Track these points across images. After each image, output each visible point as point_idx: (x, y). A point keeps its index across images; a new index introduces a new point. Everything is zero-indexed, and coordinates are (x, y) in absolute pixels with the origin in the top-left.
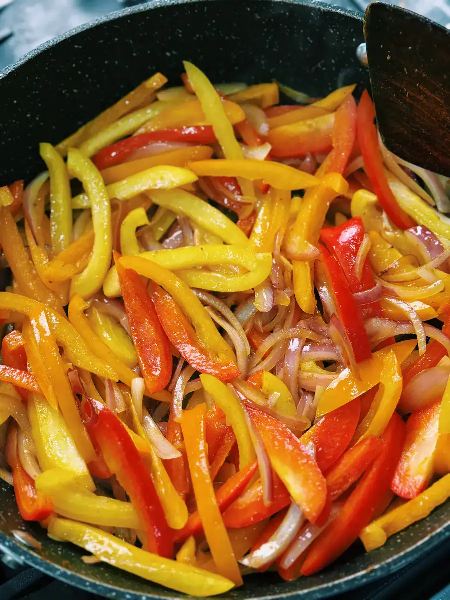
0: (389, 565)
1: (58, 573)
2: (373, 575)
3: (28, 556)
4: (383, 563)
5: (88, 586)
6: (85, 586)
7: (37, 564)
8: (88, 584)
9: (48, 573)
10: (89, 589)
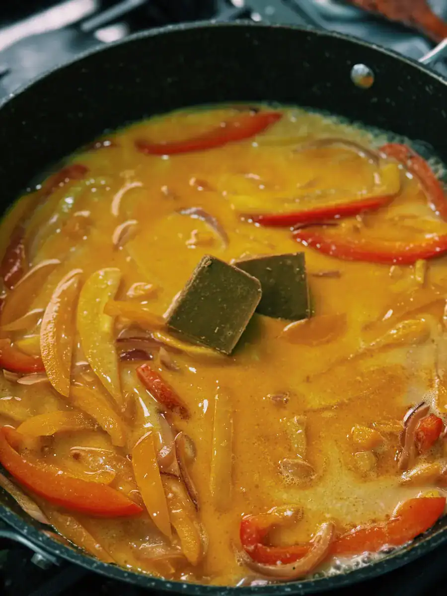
0: (429, 542)
1: (95, 565)
2: (413, 552)
3: (63, 550)
4: (423, 541)
5: (125, 577)
6: (124, 577)
7: (73, 557)
8: (126, 575)
9: (85, 565)
10: (128, 580)
